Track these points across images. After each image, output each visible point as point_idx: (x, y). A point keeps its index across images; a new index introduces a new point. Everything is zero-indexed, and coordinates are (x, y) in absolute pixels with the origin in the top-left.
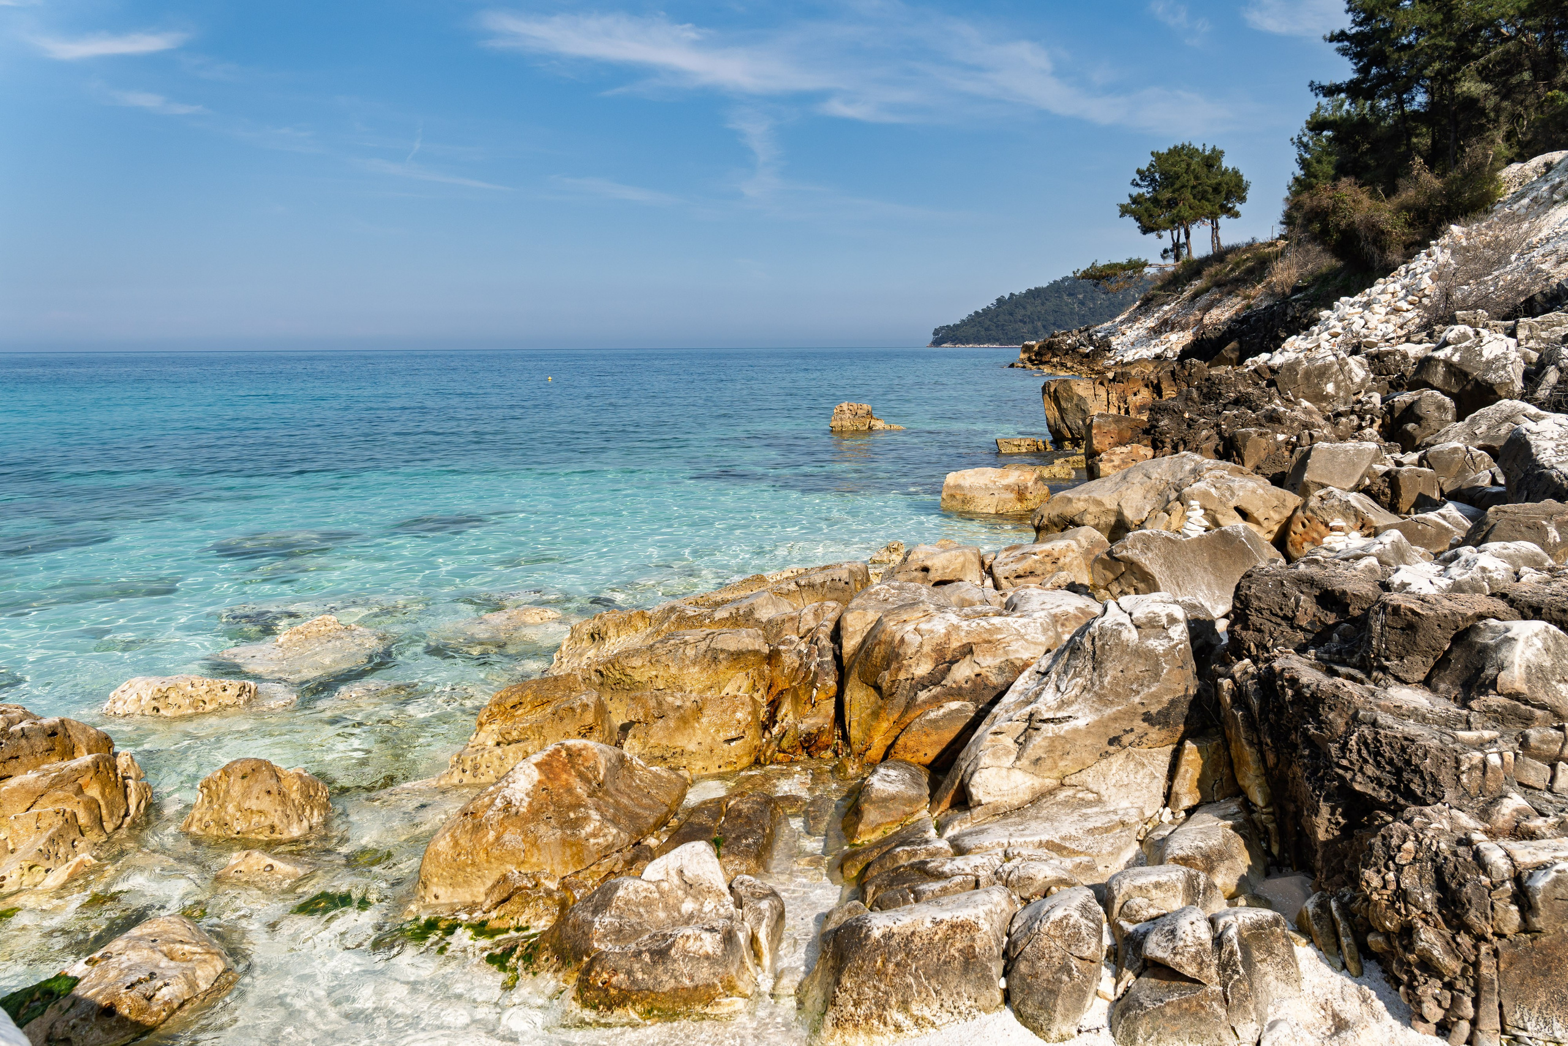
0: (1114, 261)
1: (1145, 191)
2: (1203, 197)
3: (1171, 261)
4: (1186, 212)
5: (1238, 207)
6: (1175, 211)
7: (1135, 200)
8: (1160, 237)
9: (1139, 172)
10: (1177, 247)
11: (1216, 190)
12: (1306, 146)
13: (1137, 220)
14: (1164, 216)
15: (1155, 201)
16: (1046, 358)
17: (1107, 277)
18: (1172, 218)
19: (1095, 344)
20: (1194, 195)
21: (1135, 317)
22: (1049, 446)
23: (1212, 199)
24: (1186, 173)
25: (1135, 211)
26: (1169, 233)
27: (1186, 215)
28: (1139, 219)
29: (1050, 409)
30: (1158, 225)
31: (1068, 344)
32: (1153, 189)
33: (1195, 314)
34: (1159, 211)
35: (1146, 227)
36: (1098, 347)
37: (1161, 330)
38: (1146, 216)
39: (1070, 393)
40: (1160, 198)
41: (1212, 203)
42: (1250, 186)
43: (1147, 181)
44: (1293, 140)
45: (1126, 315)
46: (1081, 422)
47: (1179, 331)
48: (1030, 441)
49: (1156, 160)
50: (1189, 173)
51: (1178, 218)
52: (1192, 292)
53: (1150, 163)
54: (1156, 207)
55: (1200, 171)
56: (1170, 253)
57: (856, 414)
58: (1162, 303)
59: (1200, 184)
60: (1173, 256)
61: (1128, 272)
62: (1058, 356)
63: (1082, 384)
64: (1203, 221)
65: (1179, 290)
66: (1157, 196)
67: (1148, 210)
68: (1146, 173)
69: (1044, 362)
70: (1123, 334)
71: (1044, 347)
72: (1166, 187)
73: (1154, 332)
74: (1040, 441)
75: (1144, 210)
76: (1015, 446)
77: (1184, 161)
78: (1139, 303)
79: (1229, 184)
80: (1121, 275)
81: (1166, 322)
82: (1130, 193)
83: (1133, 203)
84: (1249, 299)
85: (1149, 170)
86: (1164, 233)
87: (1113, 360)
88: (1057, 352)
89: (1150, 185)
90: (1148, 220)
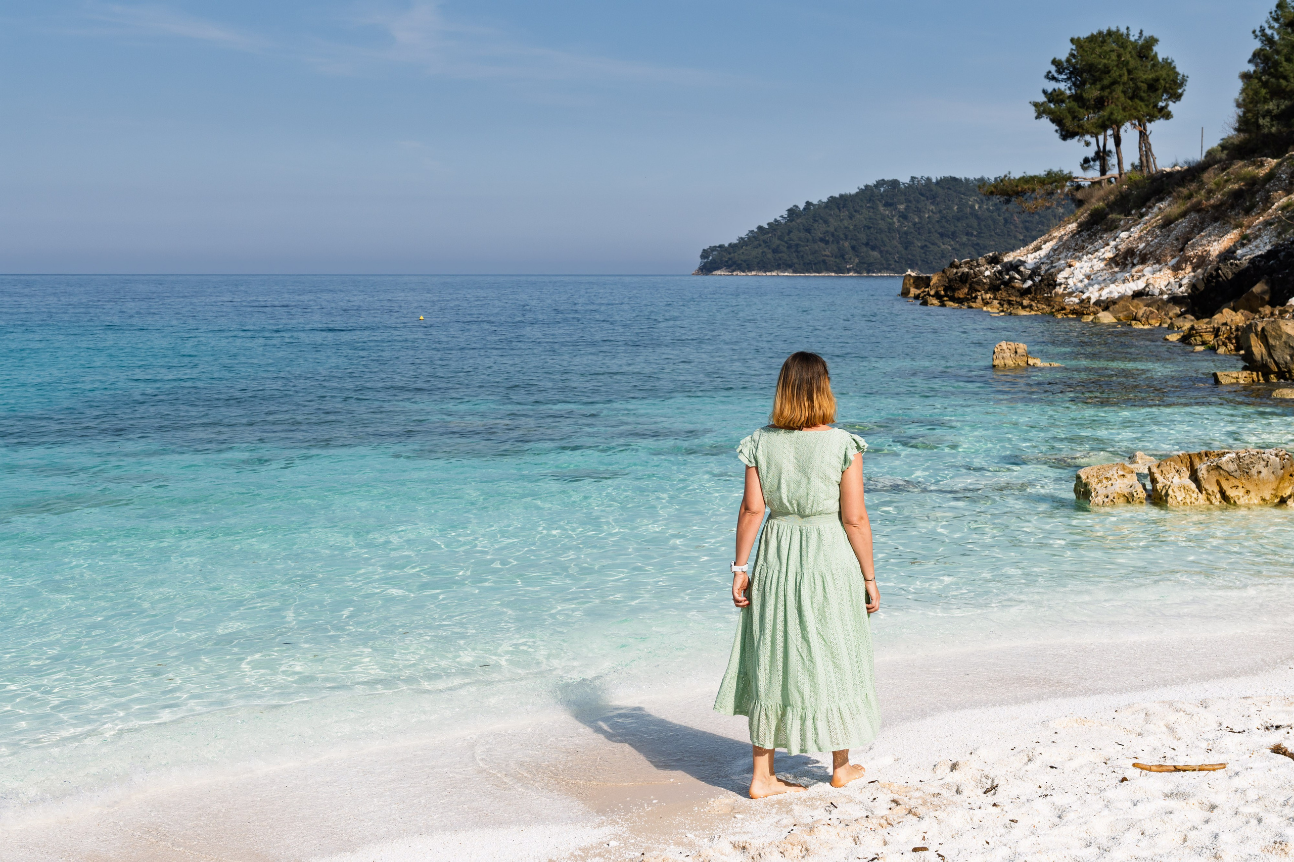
0: (1031, 173)
1: (1063, 86)
2: (1134, 96)
3: (1094, 174)
4: (1118, 116)
5: (1172, 107)
6: (1105, 113)
7: (1054, 97)
8: (1088, 144)
9: (1054, 62)
10: (1102, 156)
11: (1153, 86)
12: (1269, 40)
13: (1053, 121)
14: (1089, 118)
15: (1077, 98)
16: (962, 293)
17: (1018, 194)
18: (1101, 120)
19: (1031, 277)
20: (1124, 92)
21: (1077, 245)
22: (1261, 378)
23: (1146, 98)
24: (1117, 66)
25: (1056, 112)
26: (1095, 139)
27: (1119, 118)
28: (1057, 120)
29: (1257, 346)
30: (1083, 129)
31: (987, 276)
32: (1074, 84)
33: (1172, 244)
34: (1085, 112)
35: (1067, 131)
36: (1040, 281)
37: (1127, 262)
38: (1070, 118)
39: (1278, 332)
40: (1085, 95)
41: (1146, 103)
42: (1186, 81)
43: (1066, 74)
44: (1254, 32)
45: (1055, 241)
46: (1289, 358)
47: (1154, 264)
48: (1246, 373)
49: (1076, 47)
50: (1121, 66)
51: (1109, 119)
52: (1159, 217)
53: (1069, 51)
54: (1080, 107)
55: (1133, 63)
56: (1092, 163)
57: (1016, 352)
58: (1112, 228)
59: (1132, 79)
60: (1098, 167)
61: (1049, 187)
62: (979, 291)
63: (1289, 324)
64: (1132, 124)
65: (1133, 212)
66: (1081, 94)
67: (1070, 110)
68: (1065, 64)
69: (959, 298)
70: (1070, 266)
71: (956, 280)
72: (1094, 83)
73: (1117, 265)
74: (1255, 373)
75: (1064, 110)
76: (1234, 378)
77: (1113, 51)
78: (1073, 226)
79: (1164, 79)
80: (1040, 191)
81: (1130, 252)
82: (1045, 89)
83: (1050, 101)
84: (1241, 227)
85: (1068, 60)
86: (1088, 138)
87: (1075, 297)
88: (976, 286)
89: (1069, 79)
90: (1068, 122)
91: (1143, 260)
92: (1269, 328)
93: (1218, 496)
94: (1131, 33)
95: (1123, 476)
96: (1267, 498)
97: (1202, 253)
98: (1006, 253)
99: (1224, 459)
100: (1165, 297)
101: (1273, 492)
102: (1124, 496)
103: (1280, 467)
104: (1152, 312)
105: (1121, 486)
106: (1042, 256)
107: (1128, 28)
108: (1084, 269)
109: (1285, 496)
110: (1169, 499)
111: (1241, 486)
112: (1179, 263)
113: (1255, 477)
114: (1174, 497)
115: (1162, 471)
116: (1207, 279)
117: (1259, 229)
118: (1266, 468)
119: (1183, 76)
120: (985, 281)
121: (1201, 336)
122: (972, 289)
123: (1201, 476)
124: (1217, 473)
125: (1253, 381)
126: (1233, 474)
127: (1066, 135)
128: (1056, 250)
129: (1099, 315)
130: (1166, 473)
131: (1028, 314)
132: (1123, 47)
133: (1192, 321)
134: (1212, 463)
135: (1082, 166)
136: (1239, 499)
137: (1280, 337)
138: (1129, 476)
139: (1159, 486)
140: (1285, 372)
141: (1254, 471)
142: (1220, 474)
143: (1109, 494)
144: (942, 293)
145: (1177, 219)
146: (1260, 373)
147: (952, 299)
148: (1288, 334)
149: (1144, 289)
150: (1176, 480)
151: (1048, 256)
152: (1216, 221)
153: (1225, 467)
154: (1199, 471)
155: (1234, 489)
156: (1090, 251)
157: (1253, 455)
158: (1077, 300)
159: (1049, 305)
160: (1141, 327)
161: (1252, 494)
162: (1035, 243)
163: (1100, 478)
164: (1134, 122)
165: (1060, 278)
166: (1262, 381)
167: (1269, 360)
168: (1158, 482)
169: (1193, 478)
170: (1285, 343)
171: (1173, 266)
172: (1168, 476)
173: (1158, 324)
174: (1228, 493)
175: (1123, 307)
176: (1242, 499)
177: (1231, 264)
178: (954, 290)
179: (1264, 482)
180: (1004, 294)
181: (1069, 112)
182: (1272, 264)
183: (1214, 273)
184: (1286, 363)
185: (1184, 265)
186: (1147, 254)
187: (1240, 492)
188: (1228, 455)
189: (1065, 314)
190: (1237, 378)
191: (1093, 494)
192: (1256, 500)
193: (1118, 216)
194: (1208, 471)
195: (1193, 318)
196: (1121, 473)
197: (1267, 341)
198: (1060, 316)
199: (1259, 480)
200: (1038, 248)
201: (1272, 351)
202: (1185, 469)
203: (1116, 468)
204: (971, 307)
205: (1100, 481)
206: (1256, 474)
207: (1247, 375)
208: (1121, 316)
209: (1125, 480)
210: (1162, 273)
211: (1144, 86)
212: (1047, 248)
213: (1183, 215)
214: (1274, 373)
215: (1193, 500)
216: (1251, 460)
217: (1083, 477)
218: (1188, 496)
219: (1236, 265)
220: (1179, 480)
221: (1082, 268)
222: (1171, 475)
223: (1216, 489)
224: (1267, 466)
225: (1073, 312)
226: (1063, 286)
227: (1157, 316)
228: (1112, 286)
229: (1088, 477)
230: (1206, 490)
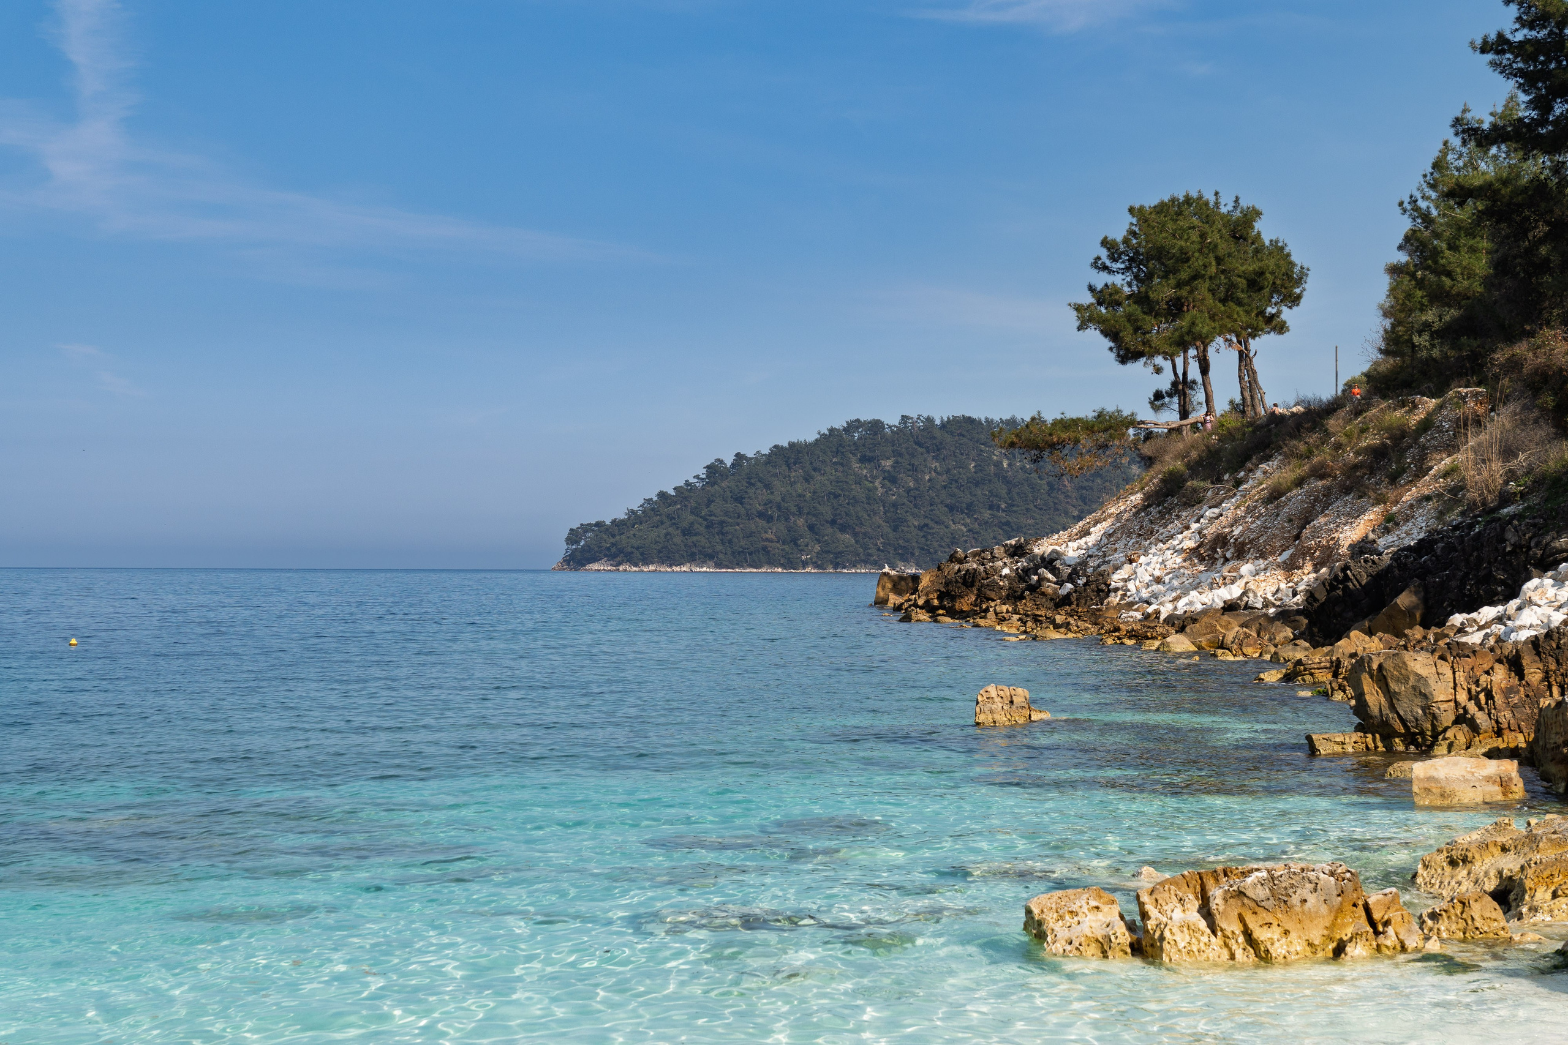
0: (1072, 414)
1: (1119, 280)
2: (1228, 297)
3: (1170, 417)
4: (1204, 327)
5: (1287, 315)
6: (1183, 323)
7: (1105, 297)
8: (1158, 370)
9: (1105, 243)
10: (1181, 388)
11: (1254, 283)
12: (1426, 218)
13: (1105, 333)
14: (1160, 330)
15: (1141, 299)
16: (965, 603)
17: (1054, 447)
18: (1177, 334)
19: (1071, 579)
20: (1212, 291)
21: (1142, 526)
22: (1380, 744)
23: (1246, 301)
24: (1200, 251)
25: (1109, 320)
26: (1169, 362)
27: (1205, 331)
28: (1113, 334)
29: (1372, 694)
30: (1150, 347)
31: (1005, 576)
32: (1136, 277)
33: (1283, 528)
34: (1154, 322)
35: (1127, 350)
36: (1085, 585)
37: (1216, 556)
38: (1130, 330)
39: (1403, 671)
40: (1151, 295)
41: (1246, 308)
42: (1307, 275)
43: (1123, 262)
44: (1401, 204)
45: (1110, 521)
46: (1420, 712)
47: (1256, 558)
48: (1356, 737)
49: (1138, 221)
50: (1206, 251)
51: (1189, 332)
52: (1264, 486)
53: (1127, 227)
54: (1145, 313)
55: (1223, 247)
56: (1167, 399)
57: (1012, 702)
58: (1194, 501)
59: (1223, 272)
60: (1176, 407)
61: (1102, 437)
62: (993, 600)
63: (1419, 658)
64: (1226, 340)
65: (1226, 477)
66: (1147, 292)
67: (1129, 318)
68: (1122, 246)
69: (962, 611)
70: (1131, 561)
71: (957, 582)
72: (1165, 277)
73: (1202, 559)
74: (1370, 736)
75: (1121, 317)
76: (1338, 743)
77: (1194, 228)
78: (1137, 498)
79: (1272, 273)
80: (1086, 442)
81: (1221, 540)
82: (1093, 284)
83: (1100, 303)
84: (1385, 503)
85: (1126, 241)
86: (1159, 360)
87: (1136, 610)
88: (988, 592)
89: (1128, 269)
90: (1127, 335)
91: (1241, 553)
92: (1389, 665)
93: (1241, 939)
94: (1222, 201)
95: (1097, 908)
96: (1316, 942)
97: (1328, 542)
98: (1037, 540)
99: (1249, 880)
100: (1272, 610)
101: (1326, 932)
102: (1097, 940)
103: (1335, 893)
104: (1247, 636)
105: (1093, 925)
106: (1090, 544)
107: (1217, 194)
108: (1152, 565)
109: (1345, 938)
110: (1166, 945)
111: (1275, 923)
112: (1292, 556)
113: (1298, 909)
114: (1172, 943)
115: (1156, 900)
116: (1331, 584)
117: (1411, 506)
118: (1315, 895)
119: (1302, 268)
120: (1001, 583)
121: (1312, 674)
122: (983, 597)
123: (1214, 907)
124: (1239, 903)
125: (1367, 748)
126: (1263, 904)
127: (1126, 355)
128: (1110, 535)
129: (1168, 639)
130: (1164, 904)
131: (1063, 637)
132: (1207, 222)
133: (1306, 649)
134: (1231, 886)
135: (1151, 403)
136: (1272, 944)
137: (1406, 679)
138: (1105, 908)
139: (1151, 924)
140: (1415, 734)
141: (1295, 900)
142: (1243, 904)
143: (1074, 939)
144: (936, 602)
145: (1289, 490)
146: (1377, 736)
147: (952, 613)
148: (1417, 675)
149: (1240, 598)
150: (1178, 915)
151: (1098, 545)
152: (1347, 494)
153: (1250, 893)
154: (1211, 899)
155: (1266, 927)
156: (1161, 538)
157: (1295, 873)
158: (1138, 615)
159: (1096, 624)
160: (1231, 658)
161: (1293, 935)
162: (1081, 524)
163: (1061, 912)
164: (1228, 337)
165: (1116, 579)
166: (1381, 748)
167: (1390, 715)
168: (1149, 918)
169: (1205, 910)
170: (1414, 688)
171: (1285, 562)
172: (1165, 908)
173: (1257, 655)
174: (1255, 935)
175: (1207, 627)
176: (1277, 944)
177: (1366, 561)
178: (953, 598)
179: (1312, 916)
180: (1029, 604)
181: (1129, 321)
182: (1425, 562)
183: (1341, 575)
184: (1417, 720)
185: (1301, 561)
186: (1247, 544)
187: (1274, 933)
188: (1257, 874)
189: (1119, 639)
190: (1343, 743)
191: (1049, 939)
192: (1299, 946)
193: (1202, 484)
194: (1226, 900)
195: (1307, 645)
196: (1093, 903)
197: (1387, 685)
198: (1110, 641)
199: (1303, 912)
200: (1086, 533)
201: (1395, 701)
202: (1191, 896)
203: (1085, 896)
204: (977, 626)
205: (1062, 918)
206: (1299, 904)
207: (1358, 740)
208: (1203, 641)
209: (1100, 916)
210: (1268, 574)
211: (1242, 283)
212: (1097, 533)
213: (1299, 482)
214: (1399, 735)
215: (1203, 947)
216: (1291, 881)
217: (1036, 911)
218: (1194, 940)
219: (1374, 562)
220: (1182, 915)
221: (1148, 564)
222: (1171, 906)
223: (1237, 928)
224: (1315, 890)
225: (1131, 634)
226: (1120, 592)
227: (1256, 642)
228: (1194, 593)
229: (1042, 911)
230: (1222, 930)
